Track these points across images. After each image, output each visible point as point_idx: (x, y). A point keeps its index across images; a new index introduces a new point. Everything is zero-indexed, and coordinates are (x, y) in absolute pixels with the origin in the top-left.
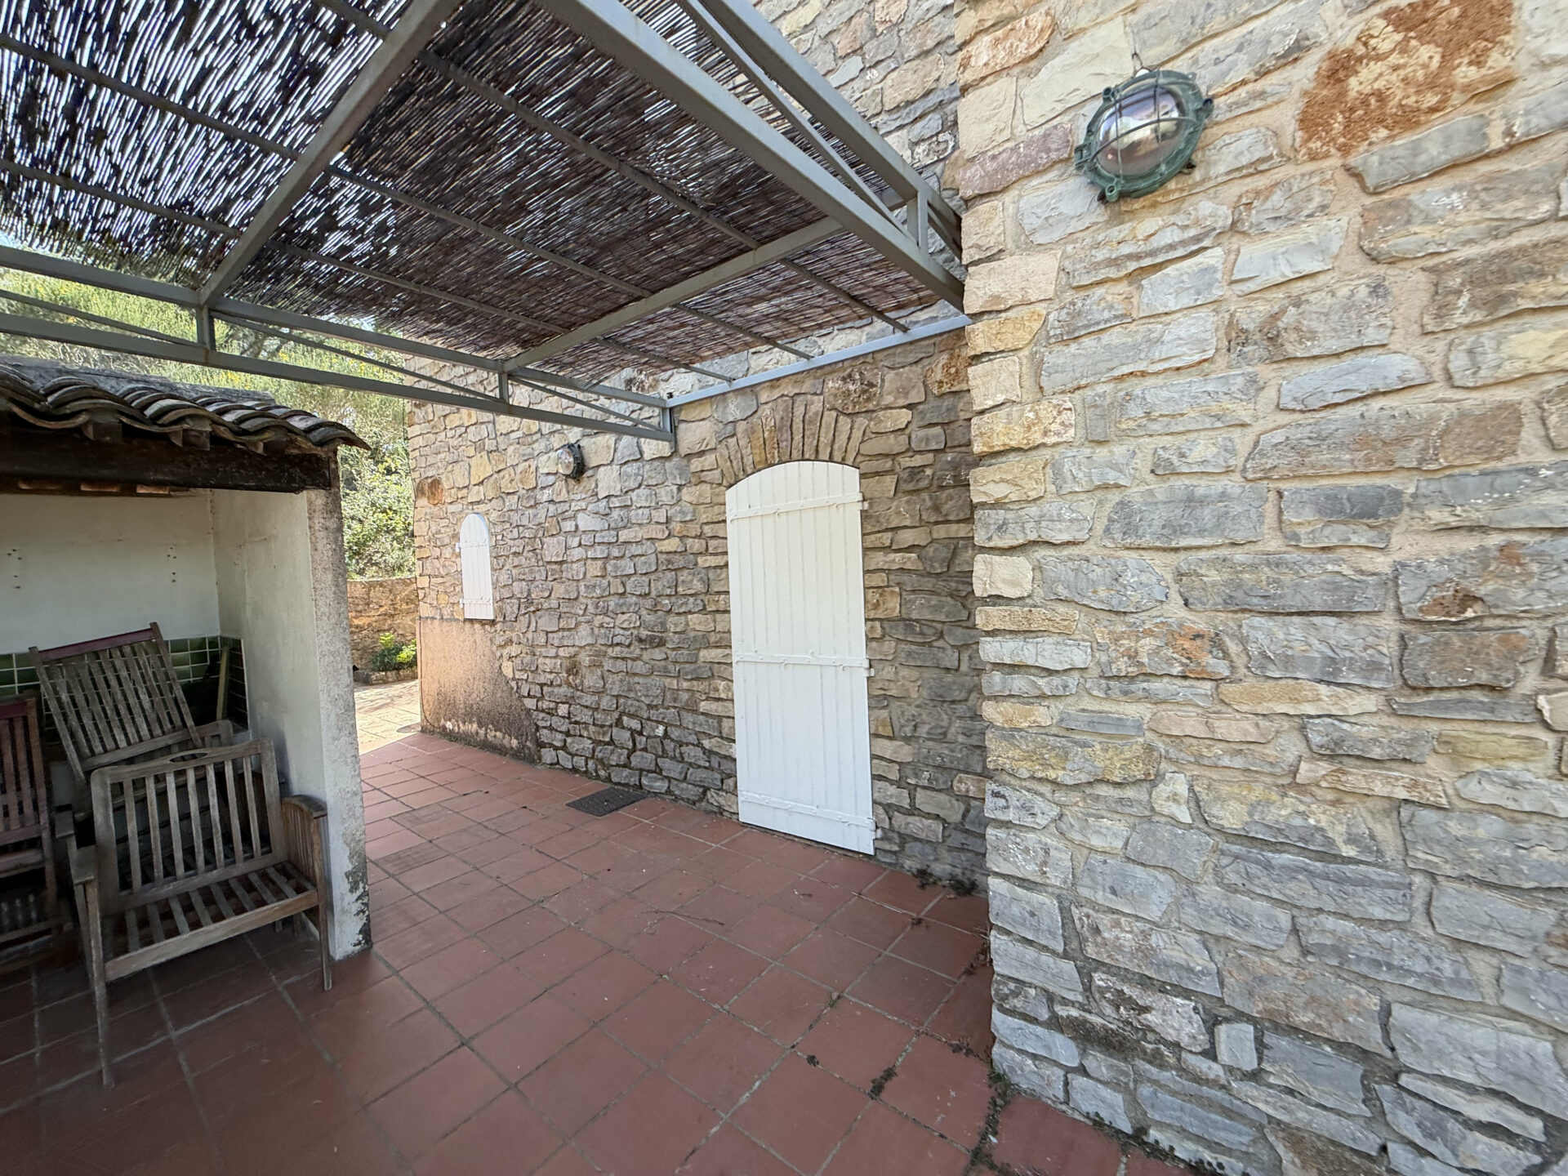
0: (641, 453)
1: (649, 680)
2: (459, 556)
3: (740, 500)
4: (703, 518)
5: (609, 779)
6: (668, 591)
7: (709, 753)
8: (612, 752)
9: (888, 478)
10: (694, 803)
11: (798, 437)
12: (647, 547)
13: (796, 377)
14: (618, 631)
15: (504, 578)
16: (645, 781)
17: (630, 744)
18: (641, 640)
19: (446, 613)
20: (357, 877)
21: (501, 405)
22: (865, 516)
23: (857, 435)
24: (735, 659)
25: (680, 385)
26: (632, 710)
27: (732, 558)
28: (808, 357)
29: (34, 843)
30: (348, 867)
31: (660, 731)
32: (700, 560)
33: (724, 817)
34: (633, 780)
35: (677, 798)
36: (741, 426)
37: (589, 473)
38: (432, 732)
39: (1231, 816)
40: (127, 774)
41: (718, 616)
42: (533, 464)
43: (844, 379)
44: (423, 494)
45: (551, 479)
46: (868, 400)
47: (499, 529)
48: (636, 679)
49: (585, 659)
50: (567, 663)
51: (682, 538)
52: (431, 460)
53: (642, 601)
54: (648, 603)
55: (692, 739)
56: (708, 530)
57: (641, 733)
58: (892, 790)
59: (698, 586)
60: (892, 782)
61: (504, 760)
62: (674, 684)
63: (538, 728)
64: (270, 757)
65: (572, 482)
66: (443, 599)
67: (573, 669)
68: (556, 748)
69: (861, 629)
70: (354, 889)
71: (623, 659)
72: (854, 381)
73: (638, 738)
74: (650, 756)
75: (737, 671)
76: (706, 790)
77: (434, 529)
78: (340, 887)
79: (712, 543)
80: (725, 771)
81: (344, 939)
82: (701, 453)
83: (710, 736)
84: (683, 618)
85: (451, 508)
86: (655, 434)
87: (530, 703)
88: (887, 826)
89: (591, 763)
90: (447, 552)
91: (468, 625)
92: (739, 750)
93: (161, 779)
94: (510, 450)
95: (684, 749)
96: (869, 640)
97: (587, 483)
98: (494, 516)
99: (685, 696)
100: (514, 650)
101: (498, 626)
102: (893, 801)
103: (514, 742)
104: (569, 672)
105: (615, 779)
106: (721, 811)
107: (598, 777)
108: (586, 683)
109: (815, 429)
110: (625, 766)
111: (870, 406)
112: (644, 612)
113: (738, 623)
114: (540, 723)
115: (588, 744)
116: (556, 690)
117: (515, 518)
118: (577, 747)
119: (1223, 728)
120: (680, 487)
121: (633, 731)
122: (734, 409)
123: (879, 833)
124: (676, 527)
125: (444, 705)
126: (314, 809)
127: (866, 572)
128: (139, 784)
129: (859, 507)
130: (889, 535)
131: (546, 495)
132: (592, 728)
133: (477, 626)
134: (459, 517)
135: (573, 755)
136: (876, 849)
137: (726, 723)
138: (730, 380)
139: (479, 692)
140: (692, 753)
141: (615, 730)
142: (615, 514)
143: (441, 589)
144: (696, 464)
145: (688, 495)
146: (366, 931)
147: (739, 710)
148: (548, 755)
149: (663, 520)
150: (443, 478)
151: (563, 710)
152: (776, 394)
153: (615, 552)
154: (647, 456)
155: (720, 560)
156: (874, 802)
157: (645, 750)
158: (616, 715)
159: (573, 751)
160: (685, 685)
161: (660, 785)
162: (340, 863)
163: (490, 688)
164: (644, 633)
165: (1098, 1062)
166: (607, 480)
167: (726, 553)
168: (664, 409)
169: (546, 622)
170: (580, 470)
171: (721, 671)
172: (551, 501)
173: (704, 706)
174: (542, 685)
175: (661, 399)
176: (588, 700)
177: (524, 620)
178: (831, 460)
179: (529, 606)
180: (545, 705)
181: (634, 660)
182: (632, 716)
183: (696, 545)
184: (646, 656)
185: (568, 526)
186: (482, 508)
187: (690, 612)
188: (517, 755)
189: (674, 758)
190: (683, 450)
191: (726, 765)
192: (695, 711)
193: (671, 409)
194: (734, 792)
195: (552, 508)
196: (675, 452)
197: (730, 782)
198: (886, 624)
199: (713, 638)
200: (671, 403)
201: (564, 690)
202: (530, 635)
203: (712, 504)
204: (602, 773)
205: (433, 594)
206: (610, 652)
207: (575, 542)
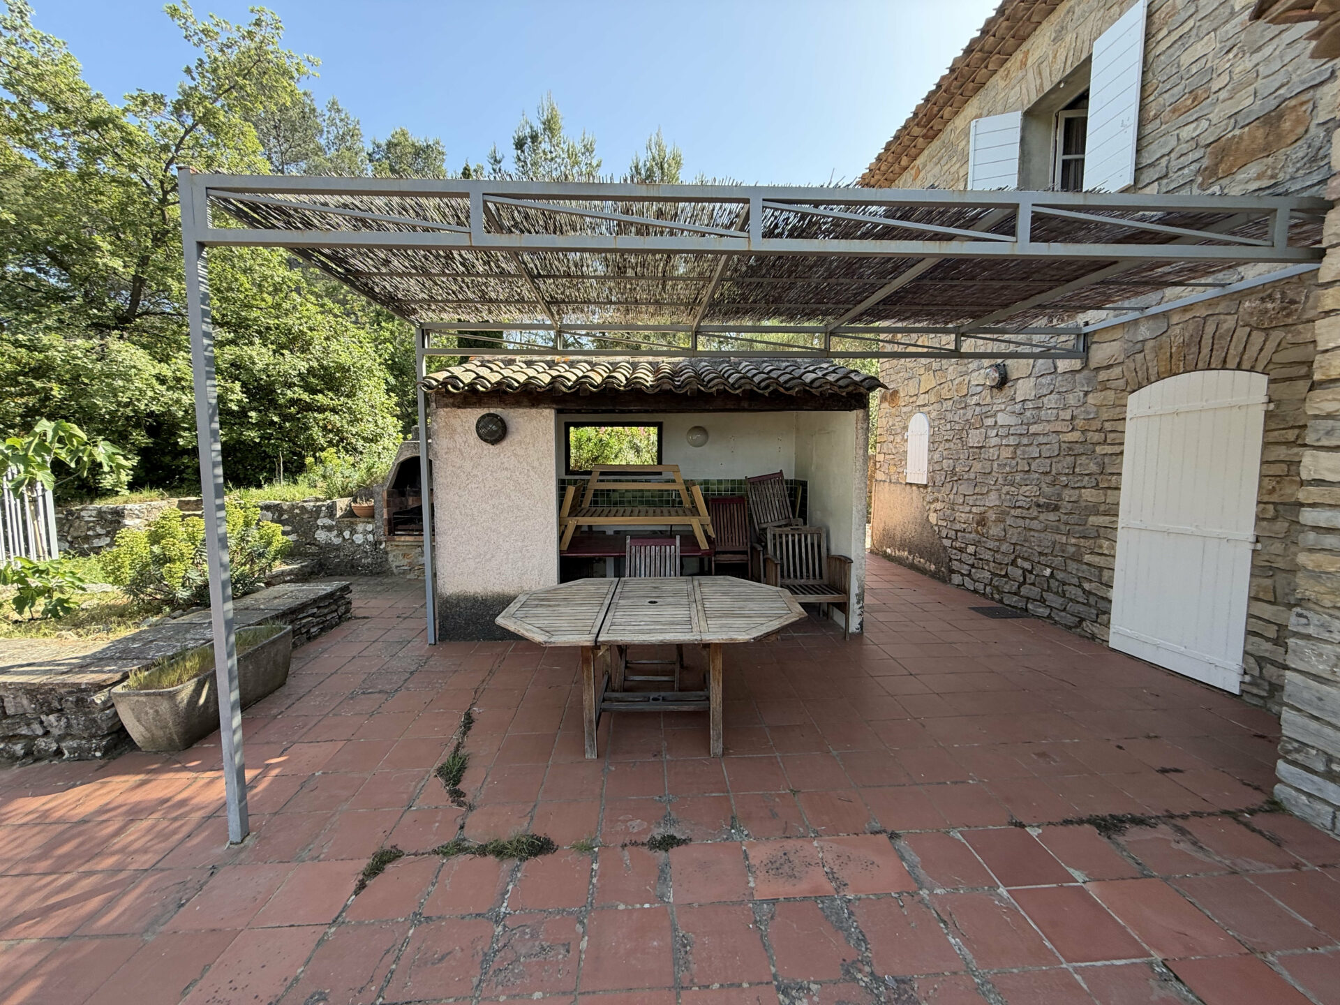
0: (1056, 368)
1: (1042, 535)
2: (906, 441)
3: (1136, 403)
4: (1105, 416)
5: (1001, 601)
6: (1067, 471)
7: (1088, 593)
8: (1006, 583)
9: (1301, 383)
10: (1070, 628)
11: (1206, 351)
12: (1053, 438)
13: (1210, 303)
14: (1021, 497)
15: (937, 456)
16: (1030, 606)
17: (1021, 579)
18: (1039, 506)
19: (894, 478)
20: (860, 598)
21: (956, 353)
22: (1269, 415)
23: (1271, 346)
24: (1120, 525)
25: (1094, 318)
26: (1026, 555)
27: (1126, 448)
28: (1223, 286)
29: (745, 553)
30: (857, 592)
31: (1048, 572)
32: (1098, 449)
33: (1097, 642)
34: (1020, 605)
35: (1056, 622)
36: (1150, 344)
37: (1010, 384)
38: (877, 554)
40: (778, 531)
41: (1109, 492)
42: (967, 378)
43: (1263, 300)
44: (886, 400)
45: (980, 389)
46: (1288, 315)
47: (936, 423)
48: (1032, 533)
49: (992, 516)
50: (977, 517)
51: (1083, 432)
52: (893, 377)
53: (1043, 477)
54: (1049, 479)
55: (1075, 581)
56: (1108, 426)
57: (1031, 572)
58: (1269, 646)
59: (1093, 468)
60: (1268, 639)
61: (925, 578)
62: (1064, 539)
63: (951, 560)
64: (824, 535)
65: (995, 391)
66: (893, 469)
67: (982, 522)
68: (963, 575)
69: (1252, 509)
70: (858, 603)
71: (1023, 518)
72: (1273, 301)
73: (1028, 575)
74: (1037, 590)
75: (1121, 535)
76: (1082, 620)
77: (890, 423)
78: (853, 600)
79: (1111, 436)
80: (1102, 609)
81: (854, 626)
82: (1109, 367)
83: (1091, 581)
84: (1077, 491)
85: (904, 409)
86: (1069, 354)
87: (947, 543)
88: (1257, 673)
89: (988, 589)
90: (898, 439)
91: (908, 487)
92: (1115, 595)
93: (787, 536)
94: (951, 369)
95: (1066, 588)
96: (1259, 519)
97: (1008, 391)
98: (934, 414)
99: (1072, 549)
100: (939, 506)
101: (929, 489)
102: (1267, 655)
103: (933, 567)
104: (978, 524)
105: (1006, 602)
106: (1093, 637)
107: (993, 599)
108: (991, 532)
109: (1225, 343)
110: (1015, 594)
111: (1290, 321)
112: (1044, 486)
113: (1125, 498)
114: (953, 557)
115: (988, 575)
116: (967, 535)
117: (949, 416)
118: (979, 575)
120: (1086, 394)
121: (1024, 570)
122: (1144, 332)
123: (1247, 678)
124: (1079, 423)
125: (887, 537)
126: (846, 562)
127: (1263, 463)
128: (781, 536)
129: (1264, 407)
130: (1296, 431)
131: (975, 399)
132: (992, 564)
133: (914, 488)
134: (910, 415)
135: (975, 581)
136: (1242, 691)
137: (1106, 573)
138: (1142, 309)
139: (911, 531)
140: (1073, 592)
141: (1010, 568)
142: (1028, 414)
143: (892, 462)
144: (1103, 375)
145: (1092, 399)
146: (861, 624)
147: (1119, 564)
148: (956, 579)
149: (1069, 417)
150: (901, 389)
151: (971, 549)
152: (1188, 316)
153: (1025, 441)
154: (1060, 370)
155: (1117, 449)
156: (1246, 652)
157: (1033, 584)
158: (1012, 557)
159: (976, 578)
160: (1073, 541)
161: (1044, 612)
162: (854, 589)
163: (919, 530)
164: (1042, 500)
166: (1024, 389)
167: (1122, 444)
168: (1078, 335)
169: (964, 488)
170: (1003, 381)
171: (1106, 533)
172: (978, 404)
173: (1087, 558)
174: (957, 531)
175: (1078, 328)
176: (991, 544)
177: (949, 486)
178: (1239, 368)
179: (954, 477)
180: (958, 545)
181: (1032, 519)
182: (1024, 559)
183: (1097, 437)
184: (1042, 517)
185: (990, 422)
186: (926, 409)
187: (1084, 487)
188: (934, 576)
189: (1057, 593)
190: (1093, 364)
191: (1102, 604)
192: (1080, 562)
193: (1086, 335)
194: (1107, 625)
195: (978, 409)
196: (1086, 366)
197: (1105, 617)
198: (1280, 508)
199: (1102, 508)
200: (1087, 330)
201: (973, 535)
202: (952, 496)
203: (1114, 406)
204: (996, 596)
205: (886, 465)
206: (1013, 512)
207: (994, 433)
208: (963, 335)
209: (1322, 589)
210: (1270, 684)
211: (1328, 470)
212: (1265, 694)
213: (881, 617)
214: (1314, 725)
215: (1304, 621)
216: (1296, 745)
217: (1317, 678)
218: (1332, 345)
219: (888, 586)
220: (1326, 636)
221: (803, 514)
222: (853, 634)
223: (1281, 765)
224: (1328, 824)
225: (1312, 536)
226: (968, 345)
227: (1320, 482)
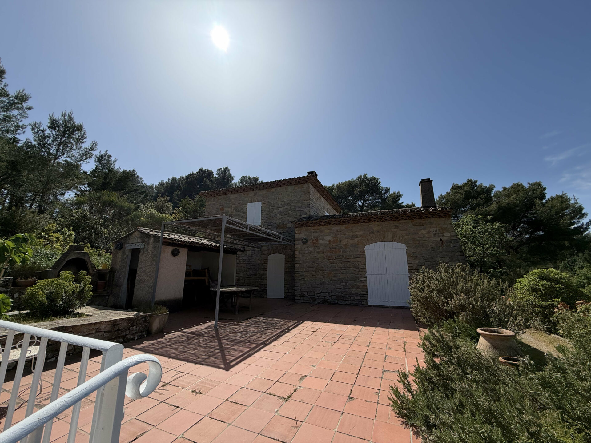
3: (270, 257)
4: (264, 259)
6: (258, 268)
9: (288, 257)
10: (260, 297)
11: (278, 251)
12: (255, 262)
14: (248, 274)
18: (252, 275)
22: (285, 260)
23: (285, 252)
32: (263, 264)
33: (265, 298)
34: (248, 296)
35: (256, 297)
36: (270, 249)
43: (284, 246)
48: (251, 281)
49: (241, 278)
53: (253, 269)
58: (287, 290)
59: (263, 267)
65: (242, 252)
67: (238, 280)
71: (249, 278)
75: (268, 278)
76: (262, 295)
83: (263, 287)
86: (258, 248)
88: (286, 295)
92: (267, 289)
96: (285, 273)
97: (245, 252)
108: (241, 282)
111: (286, 249)
113: (268, 272)
122: (270, 246)
124: (260, 260)
127: (285, 266)
136: (284, 297)
137: (265, 285)
138: (270, 243)
140: (260, 290)
142: (250, 257)
144: (264, 252)
145: (262, 256)
147: (268, 283)
152: (275, 246)
153: (249, 262)
154: (256, 250)
156: (284, 292)
160: (259, 281)
166: (249, 253)
167: (267, 263)
178: (282, 254)
185: (241, 258)
187: (261, 271)
191: (265, 291)
192: (261, 284)
193: (261, 245)
194: (266, 294)
196: (261, 250)
199: (264, 274)
203: (266, 257)
209: (297, 278)
214: (298, 292)
216: (297, 295)
217: (298, 287)
218: (296, 254)
220: (298, 282)
223: (295, 298)
224: (300, 302)
225: (296, 272)
227: (297, 267)
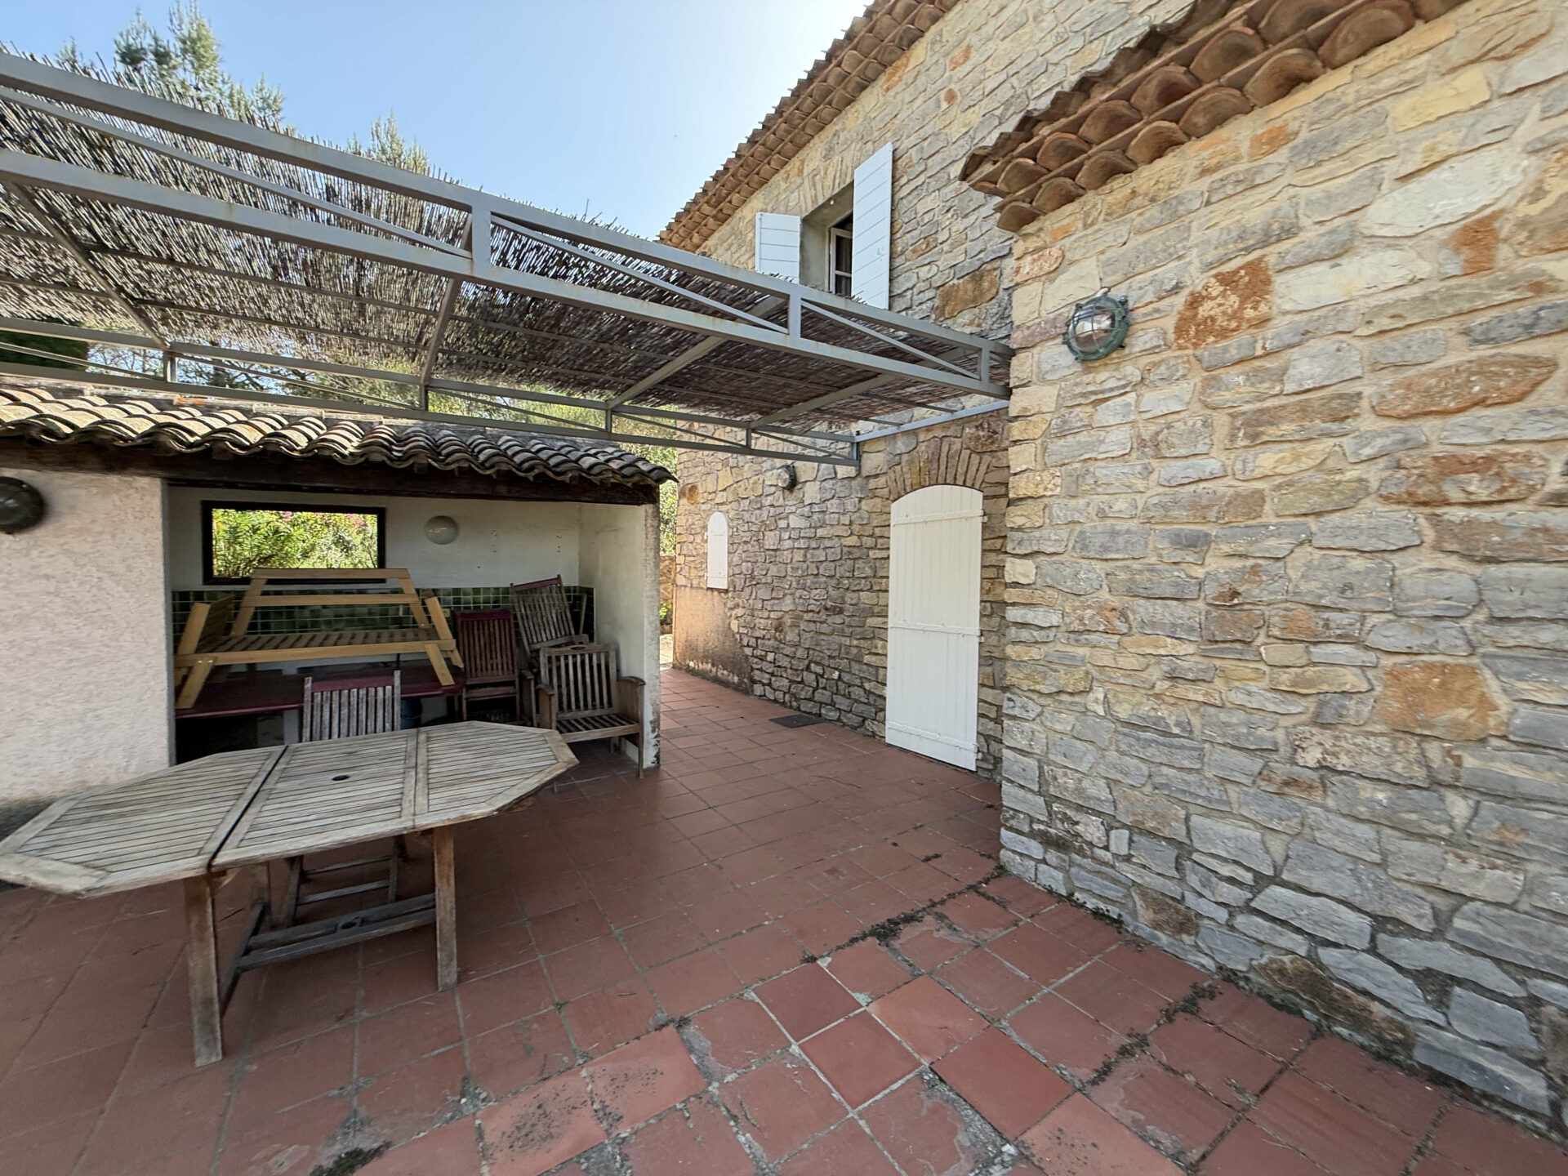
0: (836, 473)
1: (830, 638)
2: (706, 541)
3: (900, 510)
4: (875, 523)
5: (798, 709)
6: (848, 574)
7: (868, 693)
8: (802, 689)
9: (1002, 500)
10: (856, 728)
11: (943, 468)
12: (836, 542)
13: (944, 425)
14: (812, 601)
15: (736, 559)
16: (823, 711)
17: (815, 684)
18: (826, 609)
19: (695, 582)
20: (656, 724)
21: (746, 450)
22: (985, 526)
23: (983, 468)
24: (890, 625)
25: (864, 428)
26: (818, 659)
27: (892, 552)
28: (952, 412)
29: (511, 683)
30: (652, 718)
31: (836, 675)
32: (871, 553)
33: (876, 738)
34: (815, 711)
35: (844, 725)
36: (905, 458)
37: (799, 486)
38: (680, 669)
39: (1123, 711)
40: (554, 652)
41: (881, 594)
42: (761, 477)
43: (977, 427)
44: (684, 495)
45: (773, 489)
46: (993, 443)
47: (735, 523)
48: (823, 637)
49: (788, 621)
50: (775, 623)
51: (859, 537)
52: (692, 471)
53: (829, 580)
54: (834, 582)
55: (858, 682)
56: (878, 531)
57: (822, 676)
58: (991, 725)
59: (868, 572)
60: (991, 719)
61: (729, 691)
62: (848, 641)
63: (752, 669)
64: (612, 654)
65: (787, 492)
66: (694, 572)
67: (779, 628)
68: (764, 685)
69: (977, 607)
70: (653, 731)
71: (814, 622)
72: (983, 429)
73: (821, 680)
74: (828, 693)
75: (891, 634)
76: (865, 719)
77: (690, 521)
78: (648, 728)
79: (880, 541)
80: (878, 705)
81: (649, 760)
82: (876, 476)
83: (870, 681)
84: (856, 594)
85: (704, 507)
86: (846, 461)
87: (748, 651)
88: (985, 750)
89: (787, 696)
90: (698, 539)
91: (709, 592)
92: (889, 692)
93: (566, 658)
94: (747, 466)
95: (851, 689)
96: (982, 616)
97: (797, 493)
98: (732, 514)
99: (854, 651)
100: (739, 612)
101: (730, 594)
102: (991, 733)
103: (736, 679)
104: (776, 630)
105: (803, 709)
106: (874, 734)
107: (791, 707)
108: (788, 638)
109: (954, 462)
110: (810, 700)
111: (994, 447)
112: (830, 589)
113: (894, 600)
114: (755, 666)
115: (786, 682)
116: (767, 642)
117: (746, 516)
118: (778, 684)
119: (1123, 662)
120: (860, 500)
121: (817, 675)
122: (901, 446)
123: (980, 755)
124: (856, 528)
125: (689, 649)
126: (638, 683)
127: (983, 567)
128: (558, 659)
129: (980, 520)
130: (1001, 541)
131: (768, 501)
132: (789, 671)
133: (716, 593)
134: (709, 513)
135: (775, 690)
136: (977, 767)
137: (881, 671)
138: (899, 425)
139: (714, 642)
140: (857, 692)
141: (805, 673)
142: (815, 517)
143: (692, 565)
144: (872, 484)
145: (865, 505)
146: (657, 756)
147: (890, 662)
148: (758, 689)
149: (847, 523)
150: (699, 485)
151: (770, 657)
152: (930, 435)
153: (814, 545)
154: (839, 476)
155: (884, 554)
156: (978, 733)
157: (824, 688)
158: (806, 662)
159: (775, 686)
160: (855, 642)
161: (834, 715)
162: (648, 716)
163: (721, 638)
164: (829, 604)
165: (1053, 856)
166: (811, 492)
167: (888, 549)
168: (852, 444)
169: (763, 593)
170: (793, 484)
171: (879, 634)
172: (772, 505)
173: (867, 659)
174: (757, 638)
175: (851, 436)
176: (788, 650)
177: (748, 590)
178: (964, 485)
179: (752, 581)
180: (758, 652)
181: (821, 623)
182: (817, 663)
183: (869, 542)
184: (830, 620)
185: (782, 524)
186: (724, 508)
187: (862, 590)
188: (736, 688)
189: (844, 695)
190: (865, 473)
191: (879, 702)
192: (860, 662)
193: (858, 443)
194: (883, 722)
195: (772, 510)
196: (859, 474)
197: (881, 714)
198: (994, 605)
199: (876, 609)
200: (859, 439)
201: (772, 642)
202: (751, 602)
203: (881, 513)
204: (794, 704)
205: (687, 568)
206: (807, 616)
207: (786, 536)
208: (754, 431)
209: (1020, 675)
210: (995, 758)
211: (1021, 574)
212: (991, 767)
213: (680, 743)
214: (1022, 793)
215: (1011, 704)
216: (1011, 812)
217: (1022, 752)
218: (1019, 469)
219: (690, 705)
220: (1025, 715)
221: (589, 629)
222: (649, 769)
223: (1003, 831)
224: (1033, 877)
225: (1013, 630)
226: (760, 442)
227: (1016, 584)
